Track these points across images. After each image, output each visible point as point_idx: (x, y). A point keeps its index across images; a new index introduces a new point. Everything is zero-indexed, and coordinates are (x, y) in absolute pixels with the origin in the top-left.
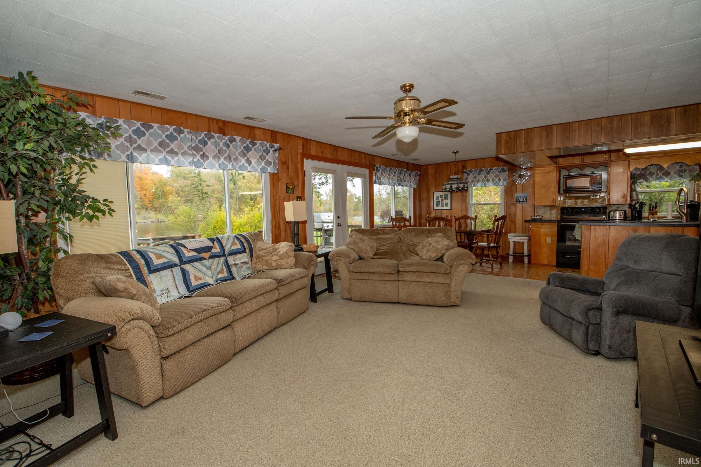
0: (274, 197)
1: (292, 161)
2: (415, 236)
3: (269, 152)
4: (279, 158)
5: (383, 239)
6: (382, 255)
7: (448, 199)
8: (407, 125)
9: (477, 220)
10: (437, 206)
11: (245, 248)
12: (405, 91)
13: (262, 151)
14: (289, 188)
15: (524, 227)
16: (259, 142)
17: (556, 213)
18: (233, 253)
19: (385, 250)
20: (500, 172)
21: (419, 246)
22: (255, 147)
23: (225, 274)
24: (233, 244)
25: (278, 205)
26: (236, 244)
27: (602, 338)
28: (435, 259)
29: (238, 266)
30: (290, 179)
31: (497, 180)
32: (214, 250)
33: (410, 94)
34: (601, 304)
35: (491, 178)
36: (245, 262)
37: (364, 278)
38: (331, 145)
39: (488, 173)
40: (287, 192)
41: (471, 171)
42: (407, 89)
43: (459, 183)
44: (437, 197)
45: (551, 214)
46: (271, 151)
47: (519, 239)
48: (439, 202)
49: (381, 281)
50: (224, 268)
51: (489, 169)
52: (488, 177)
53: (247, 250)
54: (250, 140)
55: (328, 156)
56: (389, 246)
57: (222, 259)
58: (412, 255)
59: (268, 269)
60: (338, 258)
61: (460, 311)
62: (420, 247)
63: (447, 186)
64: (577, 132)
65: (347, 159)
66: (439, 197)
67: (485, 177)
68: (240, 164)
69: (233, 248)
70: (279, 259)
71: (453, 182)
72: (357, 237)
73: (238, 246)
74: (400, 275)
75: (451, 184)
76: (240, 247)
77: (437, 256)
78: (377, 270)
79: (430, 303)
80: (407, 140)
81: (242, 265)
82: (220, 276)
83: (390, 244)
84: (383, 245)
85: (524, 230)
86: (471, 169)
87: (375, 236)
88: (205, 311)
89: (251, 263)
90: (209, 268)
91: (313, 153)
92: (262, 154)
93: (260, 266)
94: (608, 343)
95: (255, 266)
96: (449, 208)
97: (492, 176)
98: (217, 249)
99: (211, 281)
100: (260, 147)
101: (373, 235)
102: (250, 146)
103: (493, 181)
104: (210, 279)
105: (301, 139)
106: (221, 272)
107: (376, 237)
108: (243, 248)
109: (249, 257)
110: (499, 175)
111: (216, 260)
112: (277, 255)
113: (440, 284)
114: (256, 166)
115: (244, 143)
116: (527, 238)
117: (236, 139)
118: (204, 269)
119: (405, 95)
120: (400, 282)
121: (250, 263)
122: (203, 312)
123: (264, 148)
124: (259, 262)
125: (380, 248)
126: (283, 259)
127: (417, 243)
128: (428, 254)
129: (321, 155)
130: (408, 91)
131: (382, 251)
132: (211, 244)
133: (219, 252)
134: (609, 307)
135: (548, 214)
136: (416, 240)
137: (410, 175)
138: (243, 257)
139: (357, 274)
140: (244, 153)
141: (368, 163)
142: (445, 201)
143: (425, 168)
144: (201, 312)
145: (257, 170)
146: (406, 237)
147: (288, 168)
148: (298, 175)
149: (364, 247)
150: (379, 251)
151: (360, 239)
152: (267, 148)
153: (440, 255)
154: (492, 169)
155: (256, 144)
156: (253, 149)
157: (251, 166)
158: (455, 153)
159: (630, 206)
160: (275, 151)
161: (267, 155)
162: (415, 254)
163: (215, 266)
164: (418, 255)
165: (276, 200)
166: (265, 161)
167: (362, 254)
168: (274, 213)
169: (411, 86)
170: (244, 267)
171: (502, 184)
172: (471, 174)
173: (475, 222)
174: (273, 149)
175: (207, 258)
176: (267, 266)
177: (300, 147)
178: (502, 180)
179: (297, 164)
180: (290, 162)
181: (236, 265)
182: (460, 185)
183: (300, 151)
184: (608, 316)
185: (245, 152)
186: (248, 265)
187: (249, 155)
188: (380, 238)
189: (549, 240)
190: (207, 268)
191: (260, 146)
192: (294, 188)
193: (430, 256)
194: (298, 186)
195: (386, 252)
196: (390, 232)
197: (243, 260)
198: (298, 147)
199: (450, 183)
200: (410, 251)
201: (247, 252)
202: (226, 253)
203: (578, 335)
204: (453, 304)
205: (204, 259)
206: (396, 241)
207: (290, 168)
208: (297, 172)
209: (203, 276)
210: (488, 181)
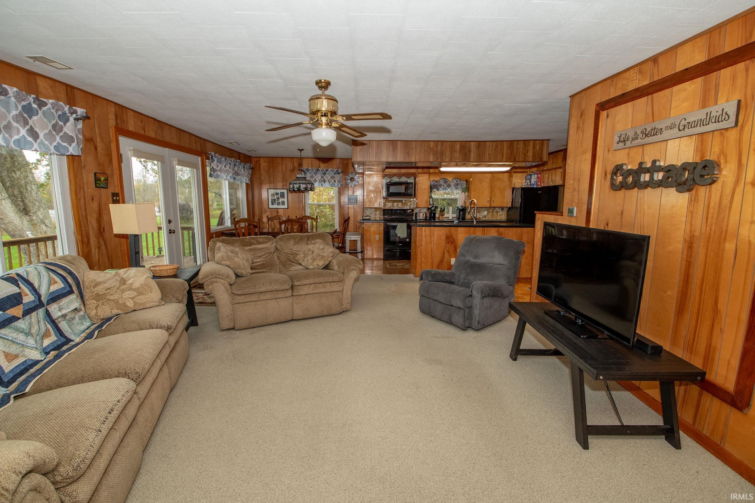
0: (76, 195)
1: (101, 138)
2: (295, 244)
3: (67, 120)
4: (83, 132)
5: (259, 249)
6: (259, 269)
7: (284, 198)
8: (324, 127)
9: (318, 220)
10: (273, 204)
11: (70, 286)
12: (320, 88)
13: (57, 118)
14: (100, 180)
15: (355, 226)
16: (51, 101)
17: (379, 214)
18: (55, 298)
19: (262, 262)
20: (335, 174)
21: (300, 255)
22: (45, 109)
23: (53, 338)
24: (51, 282)
25: (83, 207)
26: (55, 282)
27: (473, 316)
28: (323, 267)
29: (67, 318)
30: (99, 165)
31: (333, 181)
32: (26, 300)
33: (327, 92)
34: (472, 291)
35: (327, 178)
36: (76, 309)
37: (253, 300)
38: (154, 119)
39: (324, 174)
40: (96, 187)
41: (308, 170)
42: (324, 85)
43: (307, 183)
44: (272, 195)
45: (376, 215)
46: (72, 119)
47: (354, 238)
48: (275, 200)
49: (273, 300)
50: (49, 326)
51: (325, 170)
52: (324, 177)
53: (74, 288)
54: (34, 96)
55: (152, 134)
56: (265, 258)
57: (41, 312)
58: (293, 265)
59: (121, 312)
60: (214, 279)
61: (352, 315)
62: (302, 256)
63: (295, 185)
64: (414, 149)
65: (175, 142)
66: (274, 194)
67: (322, 177)
68: (16, 137)
69: (53, 288)
70: (138, 295)
71: (301, 182)
72: (228, 250)
73: (59, 285)
74: (295, 290)
75: (300, 183)
76: (63, 286)
77: (324, 264)
78: (270, 288)
79: (326, 313)
80: (324, 144)
81: (72, 315)
82: (47, 342)
83: (267, 255)
84: (259, 257)
85: (355, 229)
86: (308, 168)
87: (248, 246)
88: (112, 410)
89: (85, 309)
90: (28, 334)
91: (131, 128)
92: (57, 122)
93: (106, 311)
94: (477, 320)
95: (97, 313)
96: (286, 206)
97: (328, 177)
98: (28, 298)
99: (36, 355)
100: (53, 111)
101: (245, 246)
102: (35, 106)
103: (329, 182)
104: (33, 351)
105: (113, 104)
106: (46, 335)
107: (249, 248)
108: (68, 287)
109: (79, 300)
110: (334, 177)
111: (34, 314)
112: (130, 289)
113: (334, 293)
114: (47, 143)
115: (23, 100)
116: (360, 236)
117: (7, 90)
118: (21, 337)
119: (320, 92)
120: (294, 297)
121: (83, 309)
122: (110, 413)
123: (60, 113)
124: (103, 304)
125: (255, 260)
126: (144, 294)
127: (296, 251)
128: (315, 263)
129: (142, 132)
130: (325, 88)
131: (258, 264)
132: (15, 290)
133: (34, 301)
134: (478, 293)
135: (374, 215)
136: (295, 248)
137: (244, 167)
138: (71, 302)
139: (243, 297)
140: (24, 117)
141: (199, 149)
142: (281, 200)
143: (256, 160)
144: (109, 415)
145: (50, 150)
146: (284, 245)
147: (96, 148)
148: (111, 161)
149: (241, 263)
150: (255, 264)
151: (232, 252)
152: (64, 114)
153: (327, 263)
154: (328, 170)
155: (45, 104)
156: (40, 113)
157: (39, 141)
158: (301, 150)
159: (429, 209)
160: (77, 119)
161: (65, 124)
162: (296, 263)
163: (37, 327)
164: (301, 264)
165: (80, 199)
166: (61, 134)
167: (239, 271)
168: (79, 219)
169: (328, 84)
170: (77, 317)
171: (336, 185)
172: (308, 173)
173: (317, 222)
174: (74, 116)
175: (21, 317)
176: (118, 309)
177: (112, 117)
178: (337, 182)
179: (110, 143)
180: (98, 140)
181: (64, 316)
182: (308, 185)
183: (112, 122)
184: (477, 300)
185: (25, 115)
186: (82, 313)
187: (33, 122)
188: (255, 249)
189: (377, 237)
190: (26, 334)
191: (53, 108)
192: (106, 180)
193: (318, 265)
194: (112, 175)
195: (263, 264)
196: (265, 240)
197: (73, 307)
198: (109, 117)
199: (298, 182)
200: (291, 261)
201: (75, 291)
202: (44, 299)
203: (458, 318)
204: (345, 310)
205: (15, 319)
206: (273, 251)
207: (99, 149)
208: (109, 155)
209: (21, 349)
210: (324, 181)
